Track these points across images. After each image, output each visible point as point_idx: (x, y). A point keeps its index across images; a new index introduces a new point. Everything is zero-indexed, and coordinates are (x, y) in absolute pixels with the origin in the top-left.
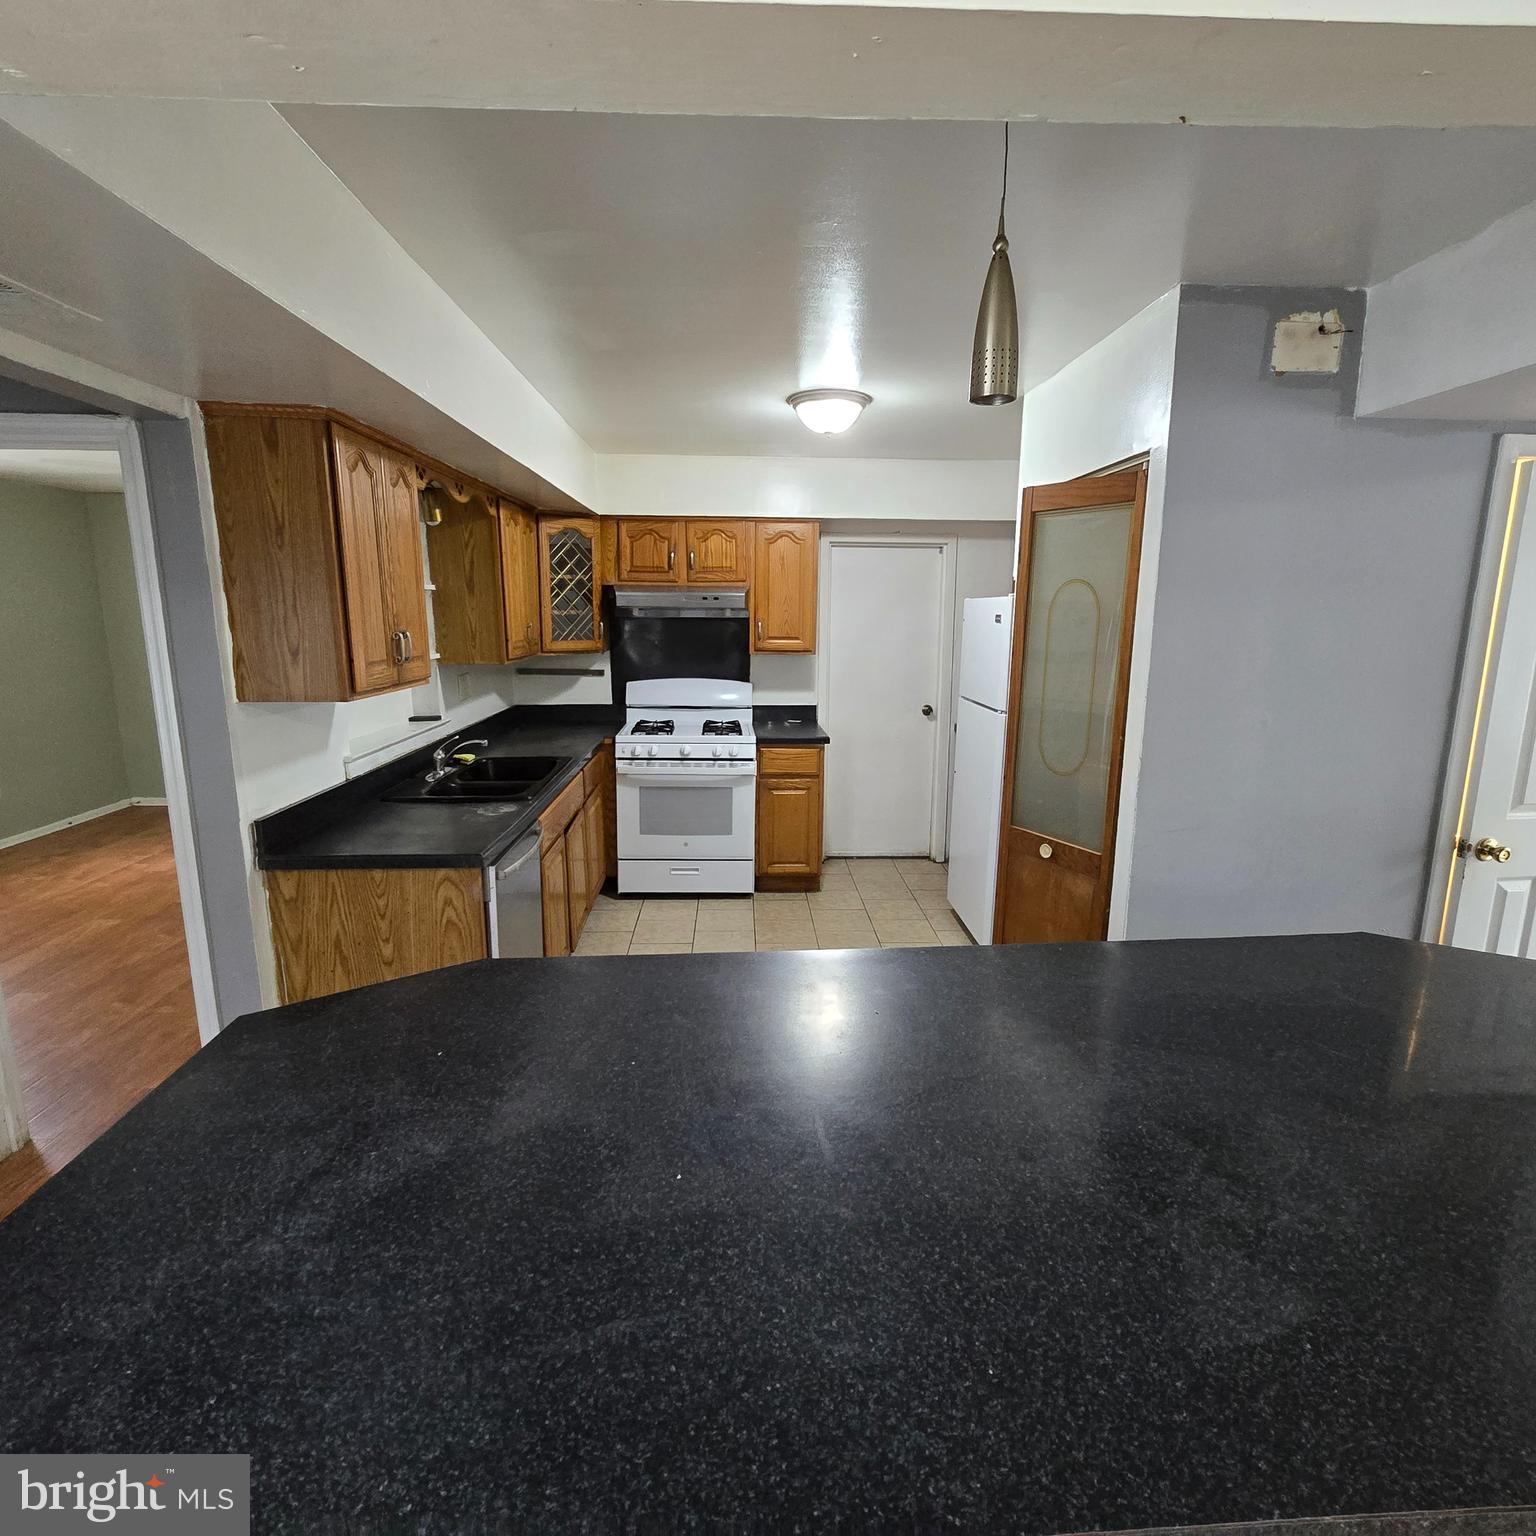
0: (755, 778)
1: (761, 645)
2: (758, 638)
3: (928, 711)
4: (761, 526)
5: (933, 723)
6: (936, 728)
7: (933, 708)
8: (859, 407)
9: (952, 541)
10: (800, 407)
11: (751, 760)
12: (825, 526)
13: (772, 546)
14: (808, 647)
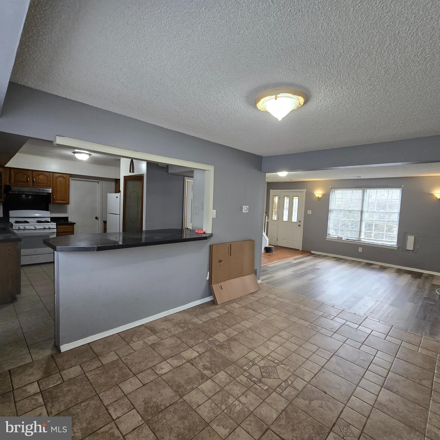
0: (56, 233)
1: (54, 202)
2: (54, 200)
3: (97, 218)
4: (54, 174)
5: (98, 221)
6: (99, 222)
7: (98, 217)
8: (89, 156)
9: (101, 181)
10: (75, 154)
11: (55, 229)
12: (71, 176)
13: (57, 179)
14: (67, 202)
